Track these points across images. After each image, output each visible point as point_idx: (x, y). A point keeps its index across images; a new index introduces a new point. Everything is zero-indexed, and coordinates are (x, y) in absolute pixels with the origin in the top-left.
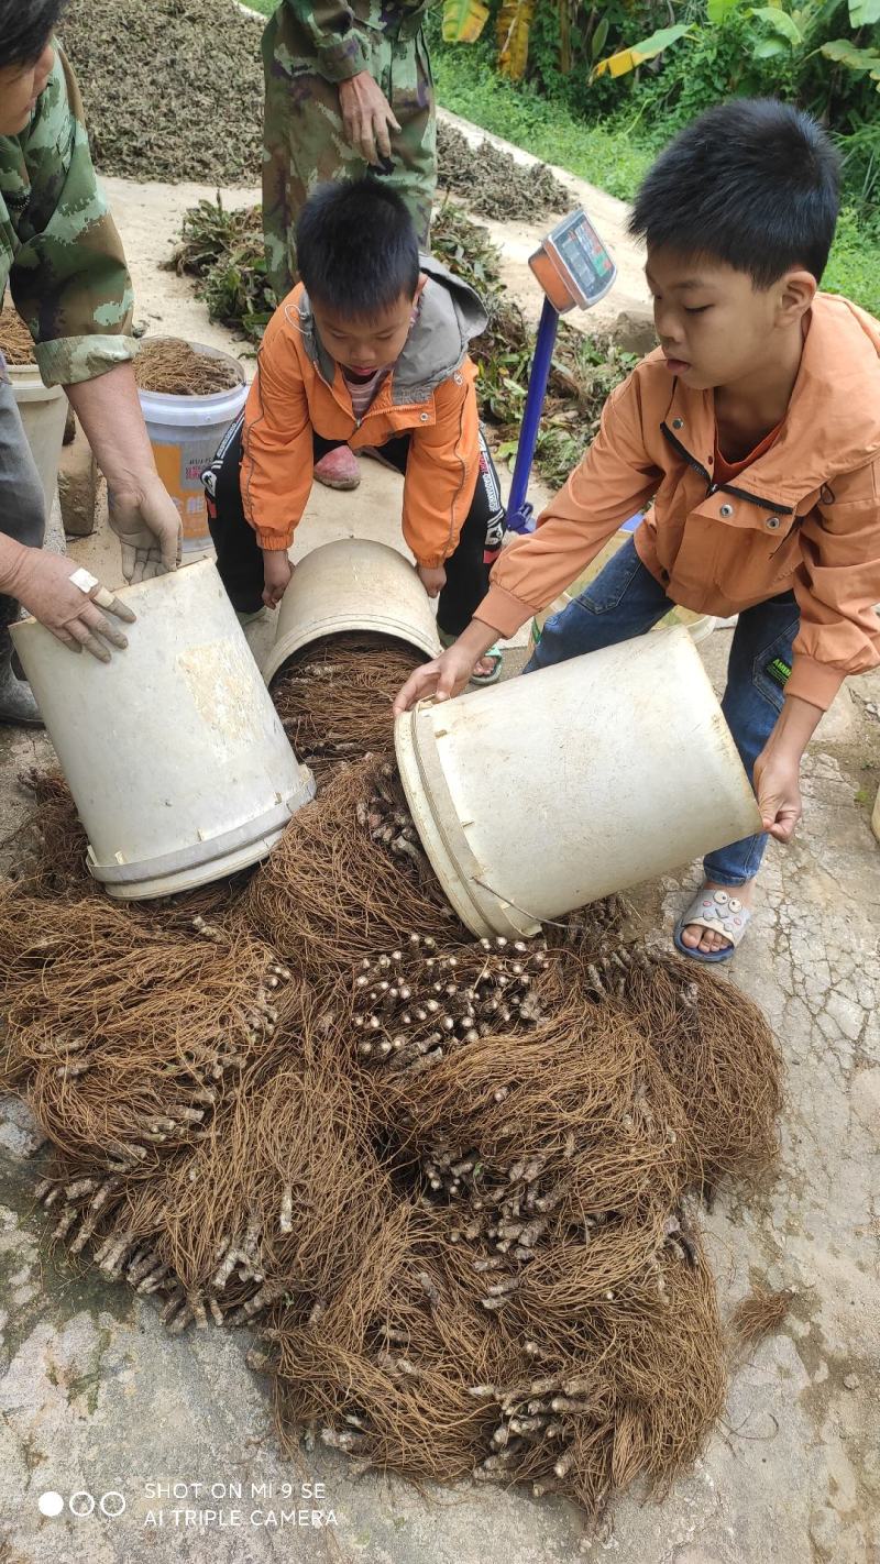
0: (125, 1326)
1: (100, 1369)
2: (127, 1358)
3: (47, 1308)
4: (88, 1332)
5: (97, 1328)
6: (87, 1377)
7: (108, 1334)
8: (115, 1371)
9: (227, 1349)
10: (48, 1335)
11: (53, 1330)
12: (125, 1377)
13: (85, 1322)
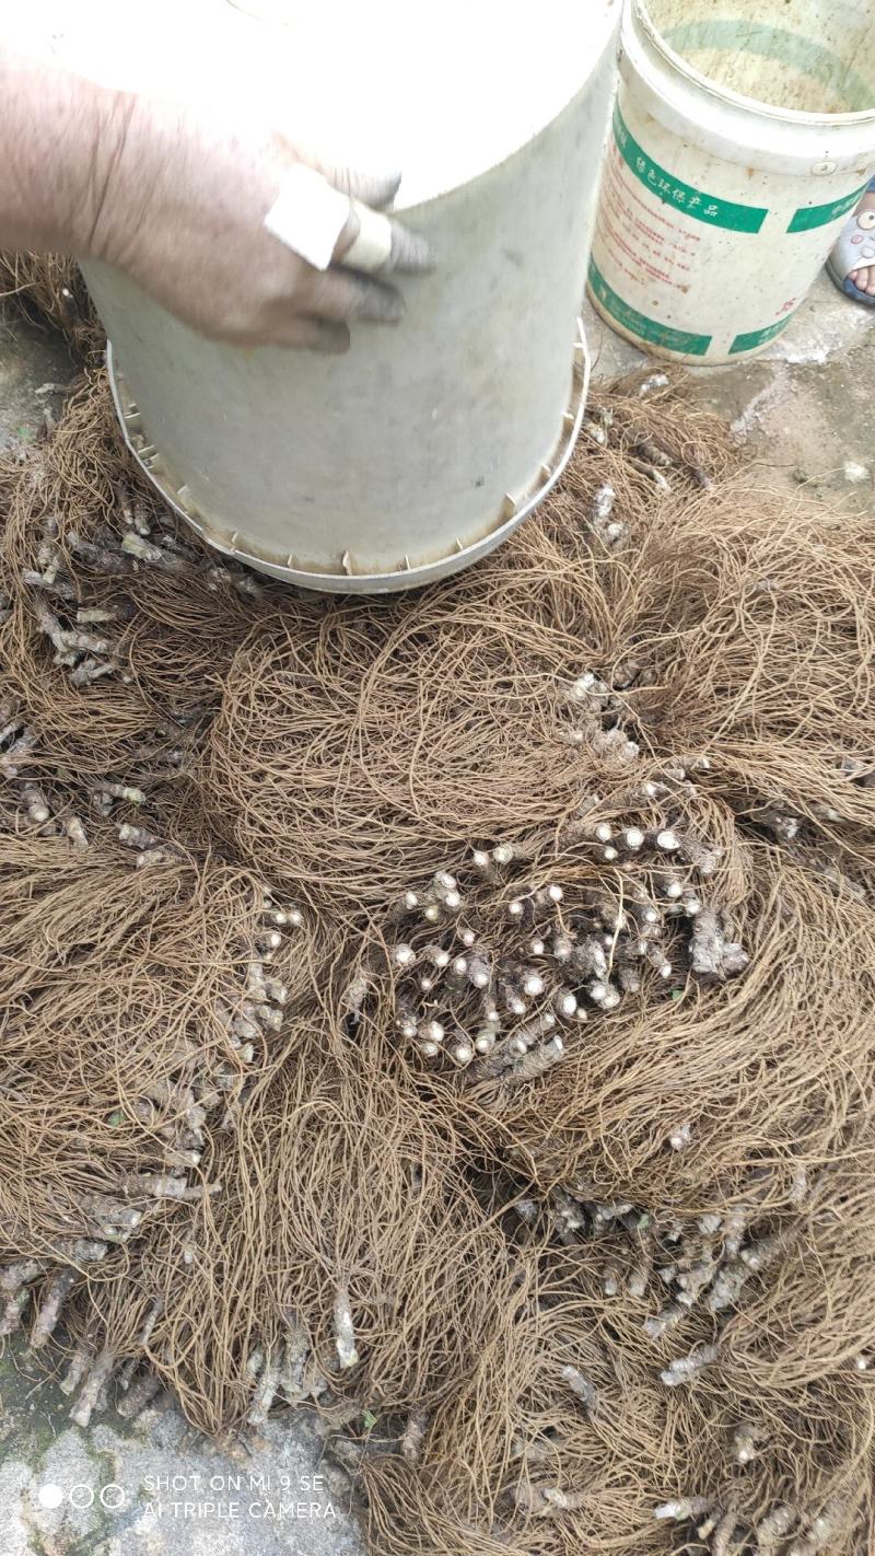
0: (132, 1443)
1: (106, 1519)
3: (13, 1434)
4: (80, 1463)
5: (91, 1453)
6: (89, 1536)
7: (110, 1462)
8: (128, 1518)
9: (287, 1452)
10: (19, 1482)
11: (27, 1471)
12: (145, 1524)
13: (73, 1446)
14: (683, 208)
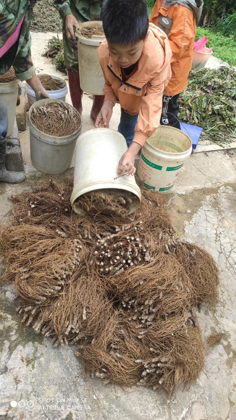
0: (41, 346)
1: (35, 357)
2: (42, 354)
3: (20, 341)
4: (31, 347)
5: (34, 346)
6: (32, 359)
7: (37, 348)
8: (39, 358)
9: (69, 351)
10: (20, 349)
11: (22, 347)
12: (42, 359)
13: (31, 345)
14: (149, 165)
